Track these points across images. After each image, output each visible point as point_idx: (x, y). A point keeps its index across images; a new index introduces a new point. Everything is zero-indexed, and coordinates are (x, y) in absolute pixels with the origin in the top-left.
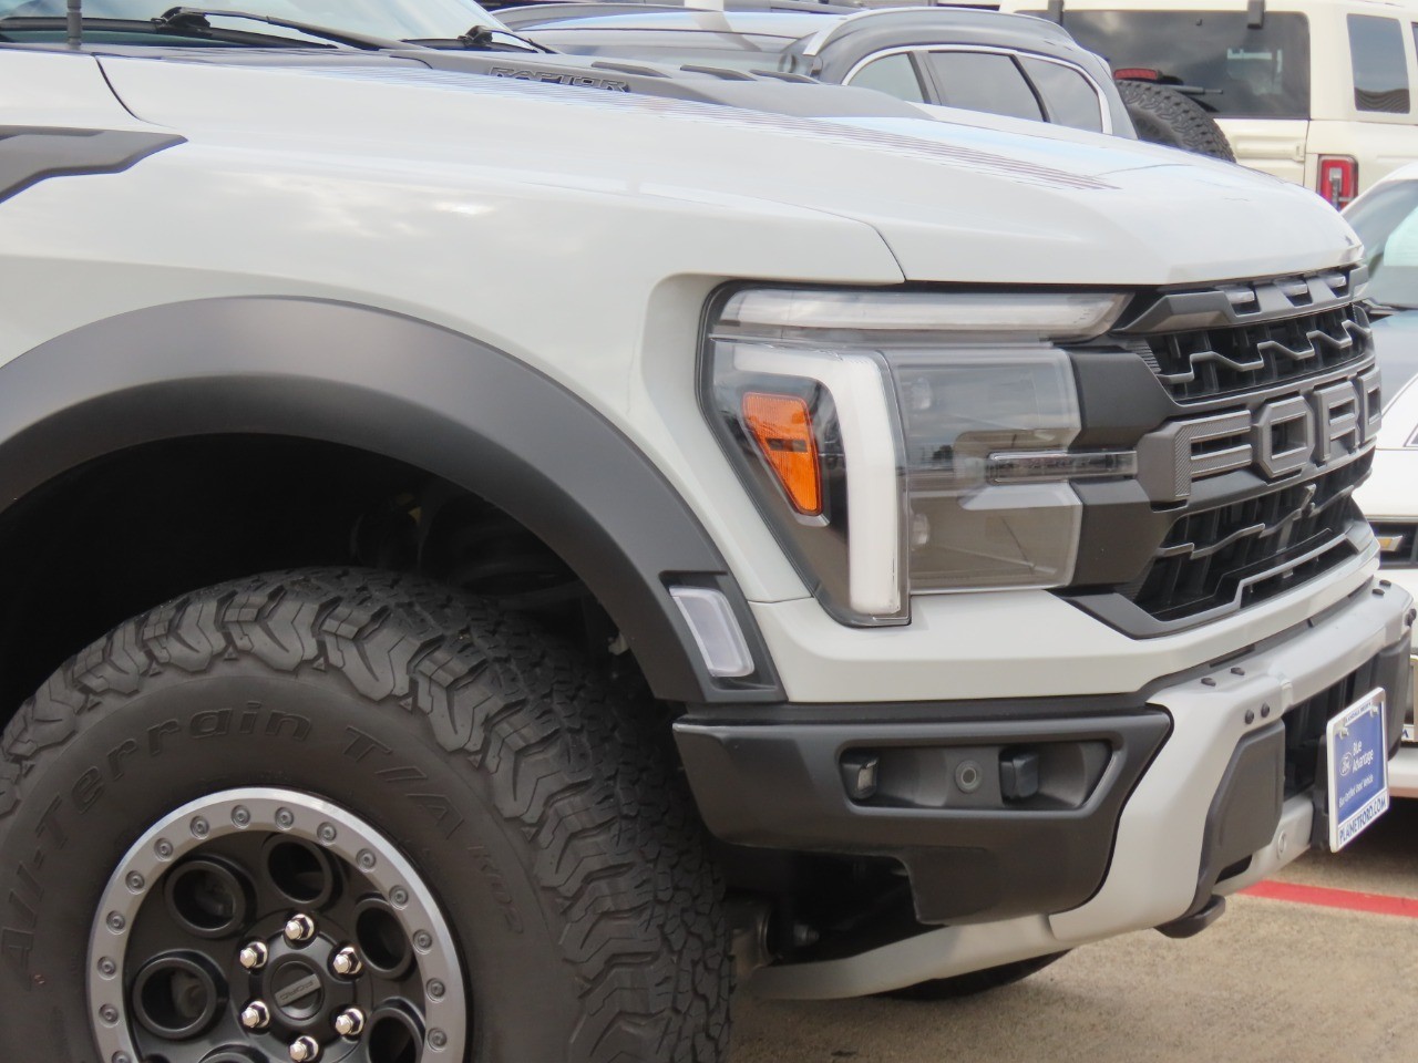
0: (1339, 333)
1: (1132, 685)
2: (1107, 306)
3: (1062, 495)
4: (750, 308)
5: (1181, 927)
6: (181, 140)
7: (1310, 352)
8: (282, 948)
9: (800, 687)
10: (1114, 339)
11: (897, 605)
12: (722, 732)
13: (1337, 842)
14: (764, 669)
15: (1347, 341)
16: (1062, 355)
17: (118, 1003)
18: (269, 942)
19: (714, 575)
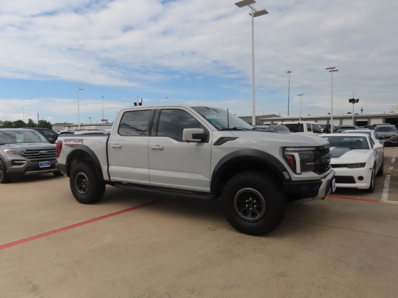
0: (325, 151)
1: (319, 179)
2: (315, 148)
3: (313, 163)
4: (287, 149)
5: (323, 199)
6: (239, 137)
7: (322, 153)
8: (249, 201)
9: (293, 179)
10: (316, 151)
11: (300, 172)
12: (287, 183)
13: (333, 191)
14: (290, 178)
15: (325, 152)
16: (312, 152)
17: (236, 205)
18: (248, 200)
19: (286, 170)
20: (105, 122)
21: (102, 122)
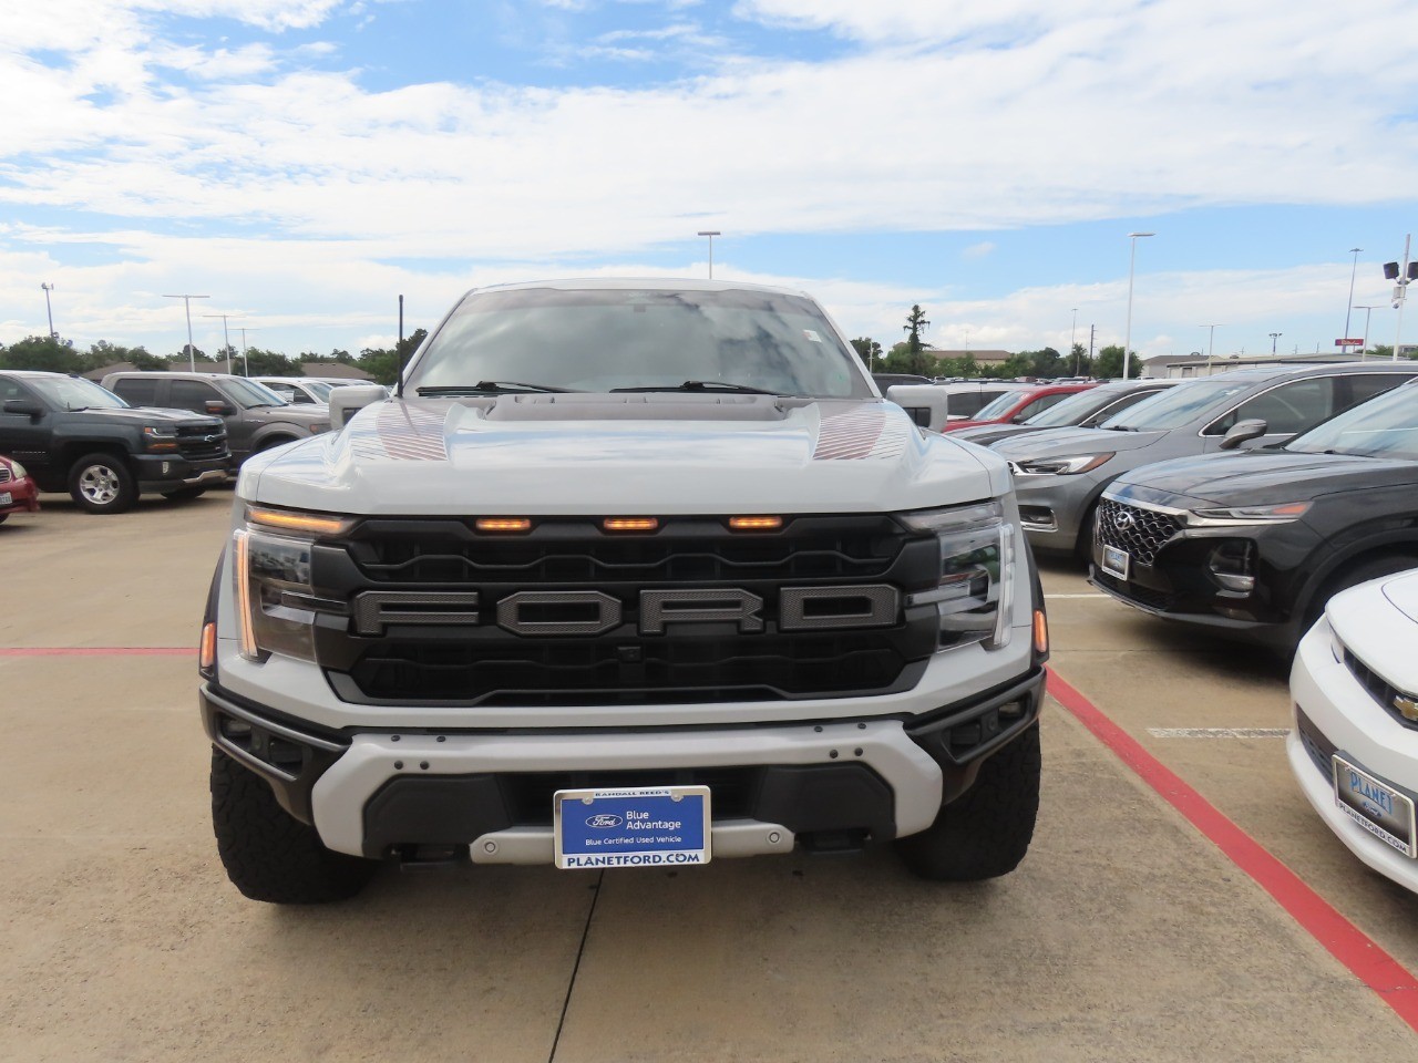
3: (310, 617)
20: (1350, 349)
21: (1339, 350)
